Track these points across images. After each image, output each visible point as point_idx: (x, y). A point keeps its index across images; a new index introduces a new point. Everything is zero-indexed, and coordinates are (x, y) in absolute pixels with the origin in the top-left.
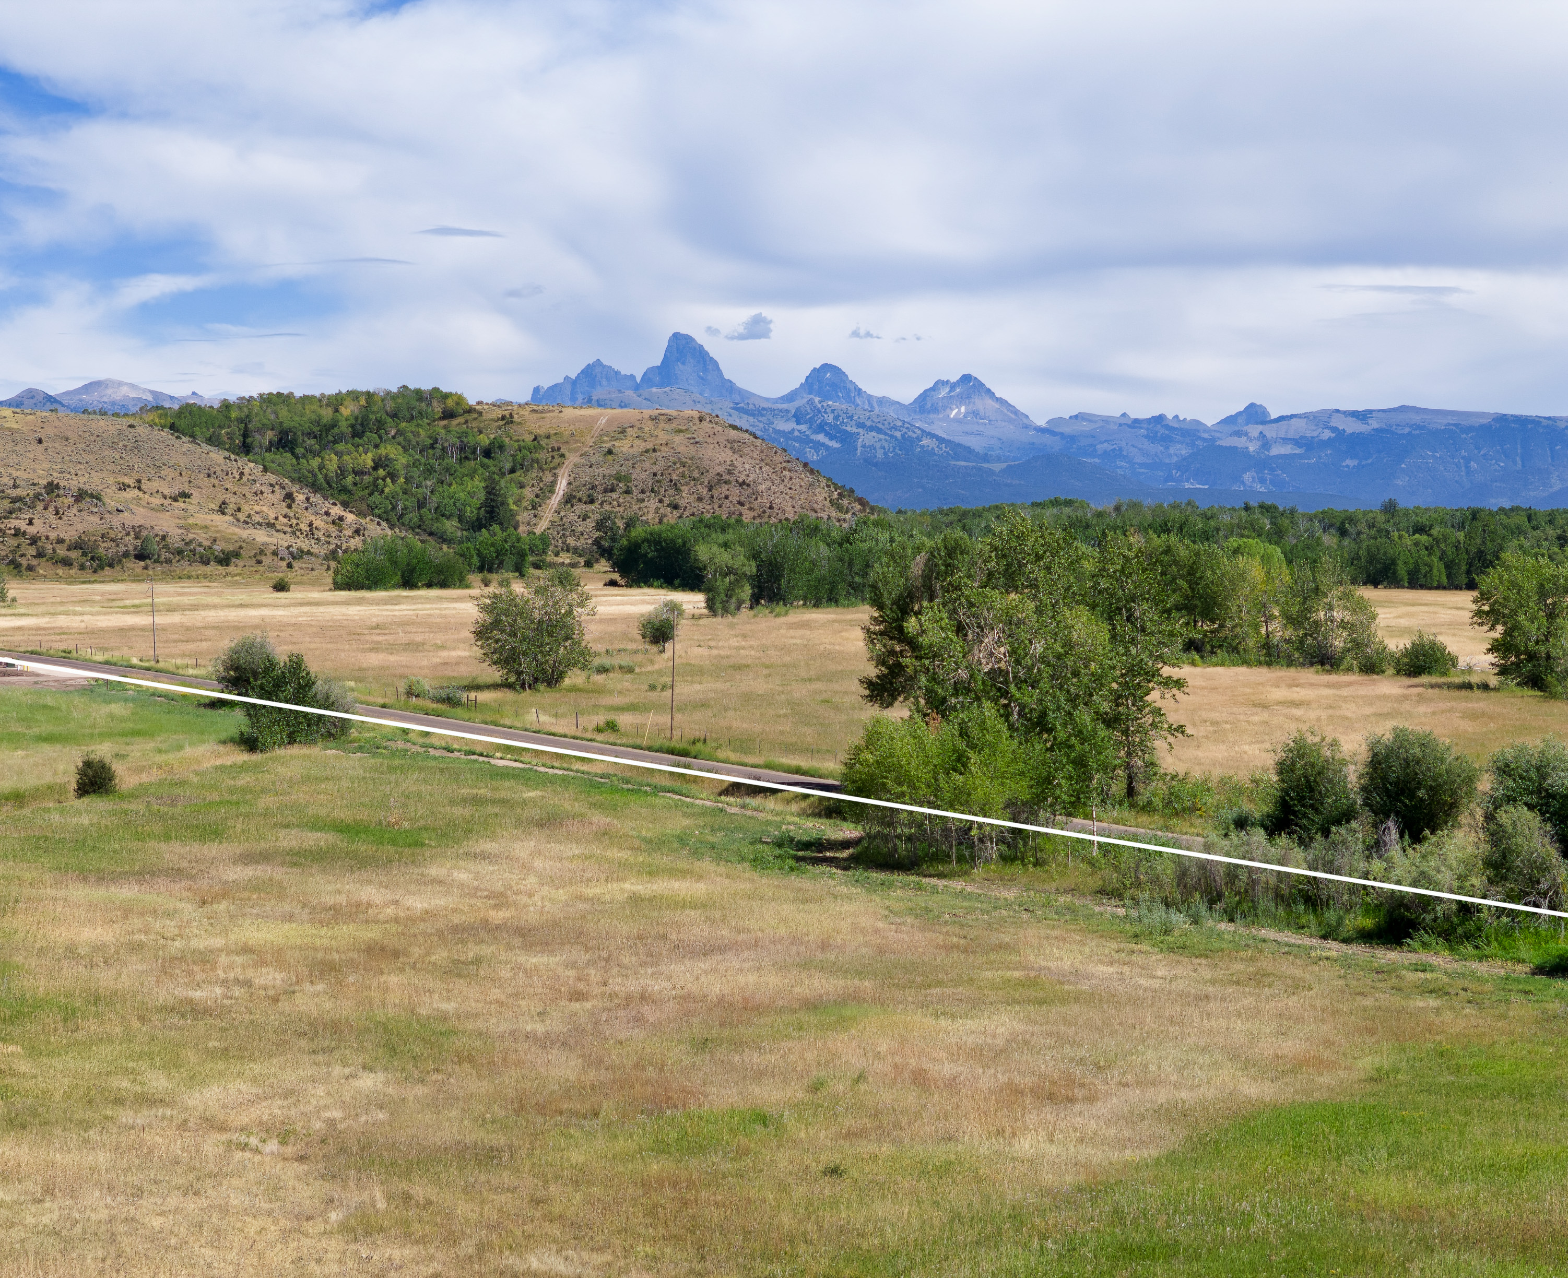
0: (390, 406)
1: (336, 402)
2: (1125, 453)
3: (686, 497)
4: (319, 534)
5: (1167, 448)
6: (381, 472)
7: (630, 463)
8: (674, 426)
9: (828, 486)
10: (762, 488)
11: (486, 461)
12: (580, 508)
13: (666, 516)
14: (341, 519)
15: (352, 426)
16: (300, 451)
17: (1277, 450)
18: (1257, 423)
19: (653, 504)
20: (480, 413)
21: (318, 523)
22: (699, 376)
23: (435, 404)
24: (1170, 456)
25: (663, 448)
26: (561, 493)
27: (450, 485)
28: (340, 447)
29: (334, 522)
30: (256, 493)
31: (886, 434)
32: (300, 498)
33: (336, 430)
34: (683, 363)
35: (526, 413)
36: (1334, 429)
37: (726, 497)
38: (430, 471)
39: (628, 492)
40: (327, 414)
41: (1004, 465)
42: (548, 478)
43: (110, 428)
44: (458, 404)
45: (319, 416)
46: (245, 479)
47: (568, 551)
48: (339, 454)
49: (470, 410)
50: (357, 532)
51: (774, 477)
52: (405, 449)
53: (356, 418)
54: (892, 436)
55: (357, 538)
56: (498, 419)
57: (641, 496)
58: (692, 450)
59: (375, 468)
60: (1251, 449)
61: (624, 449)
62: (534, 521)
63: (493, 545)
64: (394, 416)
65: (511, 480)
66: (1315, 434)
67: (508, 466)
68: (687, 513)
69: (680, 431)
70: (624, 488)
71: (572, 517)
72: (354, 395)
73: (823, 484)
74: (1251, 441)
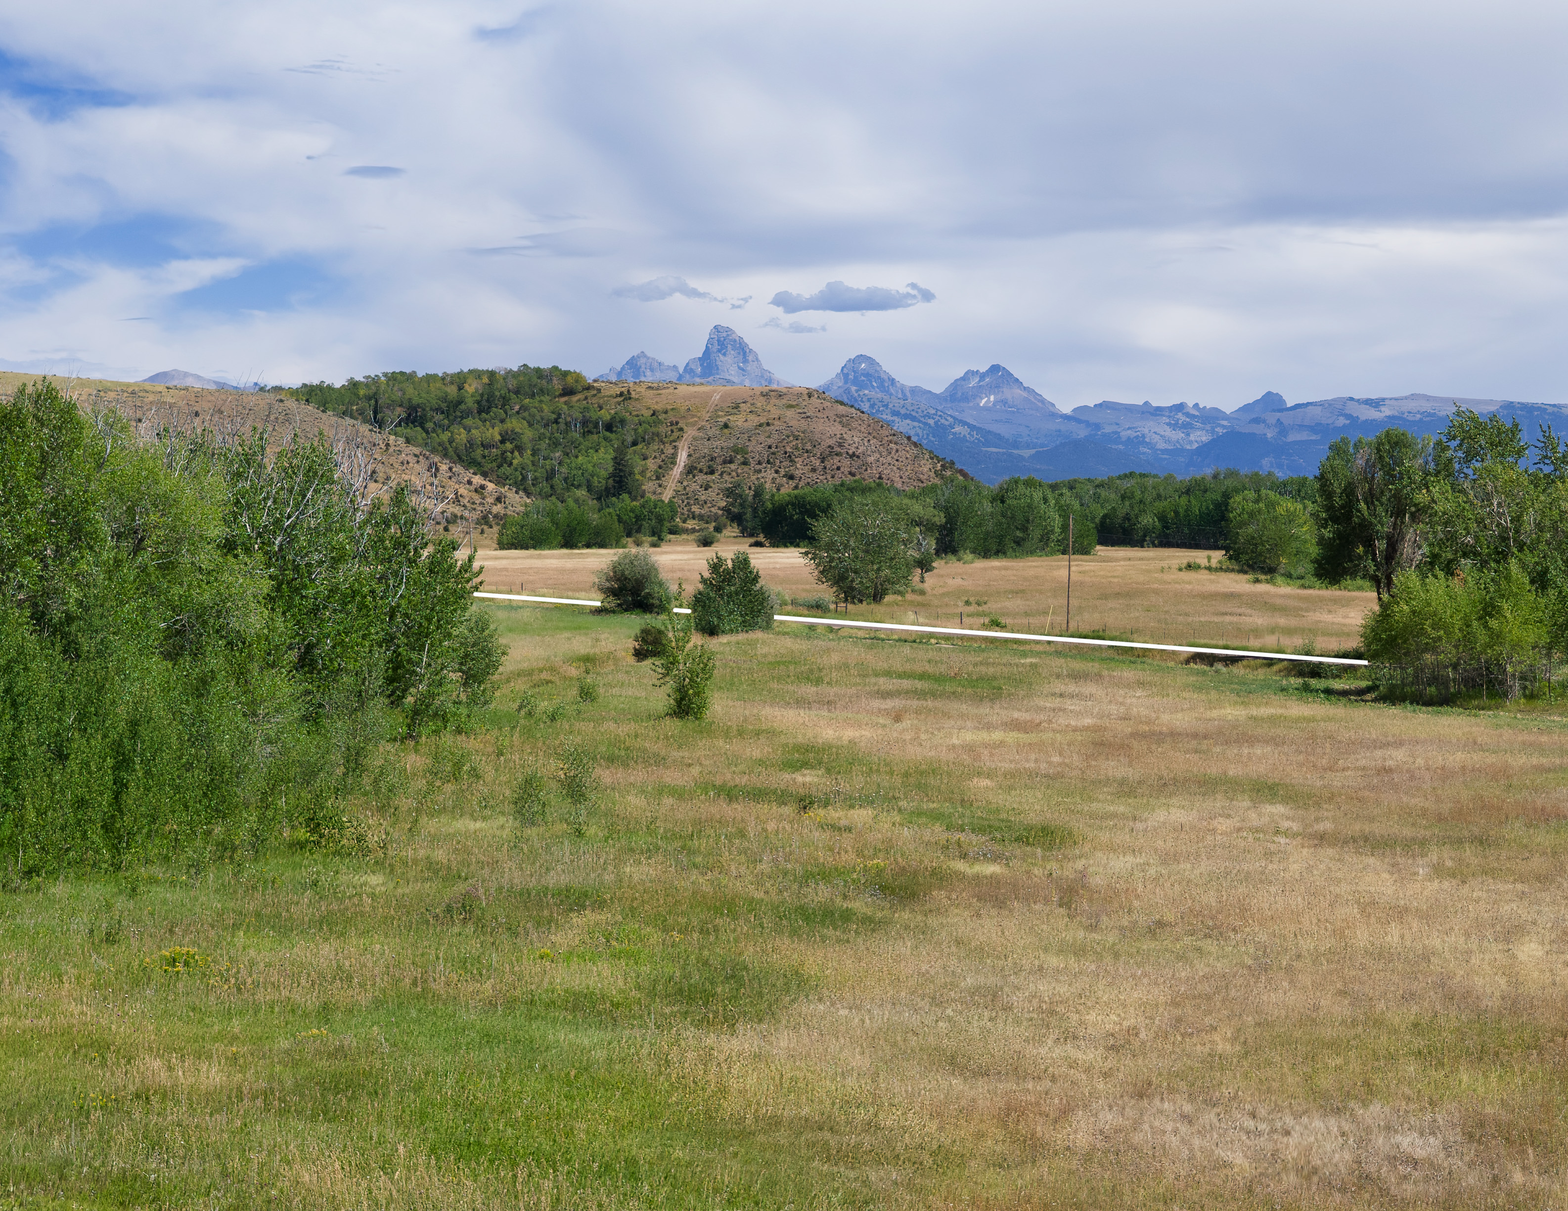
0: (512, 384)
1: (460, 380)
2: (1147, 440)
3: (800, 468)
4: (465, 501)
5: (1188, 435)
6: (509, 446)
7: (746, 436)
8: (784, 401)
9: (932, 458)
10: (871, 459)
11: (608, 434)
12: (701, 478)
13: (782, 485)
14: (483, 487)
15: (478, 402)
16: (429, 425)
17: (1292, 437)
18: (1274, 411)
19: (769, 474)
20: (599, 390)
21: (462, 491)
22: (739, 368)
23: (555, 381)
24: (1191, 442)
25: (776, 422)
26: (682, 464)
27: (577, 457)
28: (468, 422)
29: (476, 491)
30: (402, 463)
31: (919, 421)
32: (444, 467)
33: (463, 407)
34: (724, 354)
35: (643, 390)
36: (1348, 416)
37: (838, 468)
38: (555, 444)
39: (745, 463)
40: (452, 390)
41: (1033, 451)
42: (669, 450)
43: (260, 402)
44: (577, 381)
45: (446, 393)
46: (391, 450)
47: (694, 518)
48: (468, 430)
49: (589, 388)
50: (499, 500)
51: (881, 449)
52: (530, 425)
53: (482, 395)
54: (926, 424)
55: (499, 506)
56: (617, 396)
57: (758, 467)
58: (803, 424)
59: (503, 442)
60: (1269, 435)
61: (739, 423)
62: (659, 490)
63: (632, 511)
64: (517, 392)
65: (635, 452)
66: (1330, 421)
67: (629, 439)
68: (801, 484)
69: (791, 406)
70: (742, 460)
71: (695, 487)
72: (477, 374)
73: (927, 456)
74: (1269, 427)
